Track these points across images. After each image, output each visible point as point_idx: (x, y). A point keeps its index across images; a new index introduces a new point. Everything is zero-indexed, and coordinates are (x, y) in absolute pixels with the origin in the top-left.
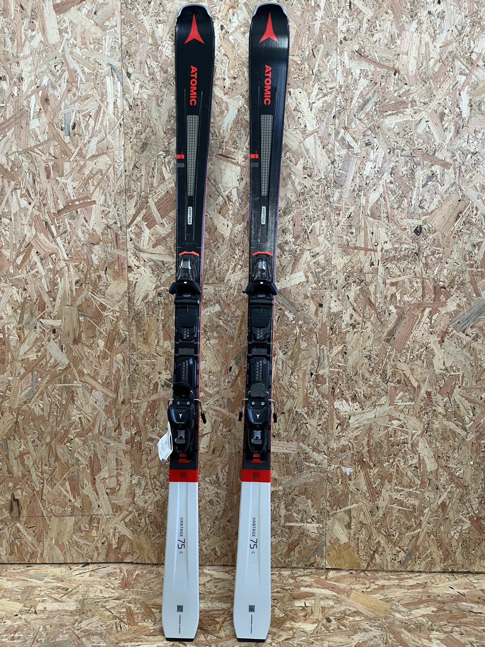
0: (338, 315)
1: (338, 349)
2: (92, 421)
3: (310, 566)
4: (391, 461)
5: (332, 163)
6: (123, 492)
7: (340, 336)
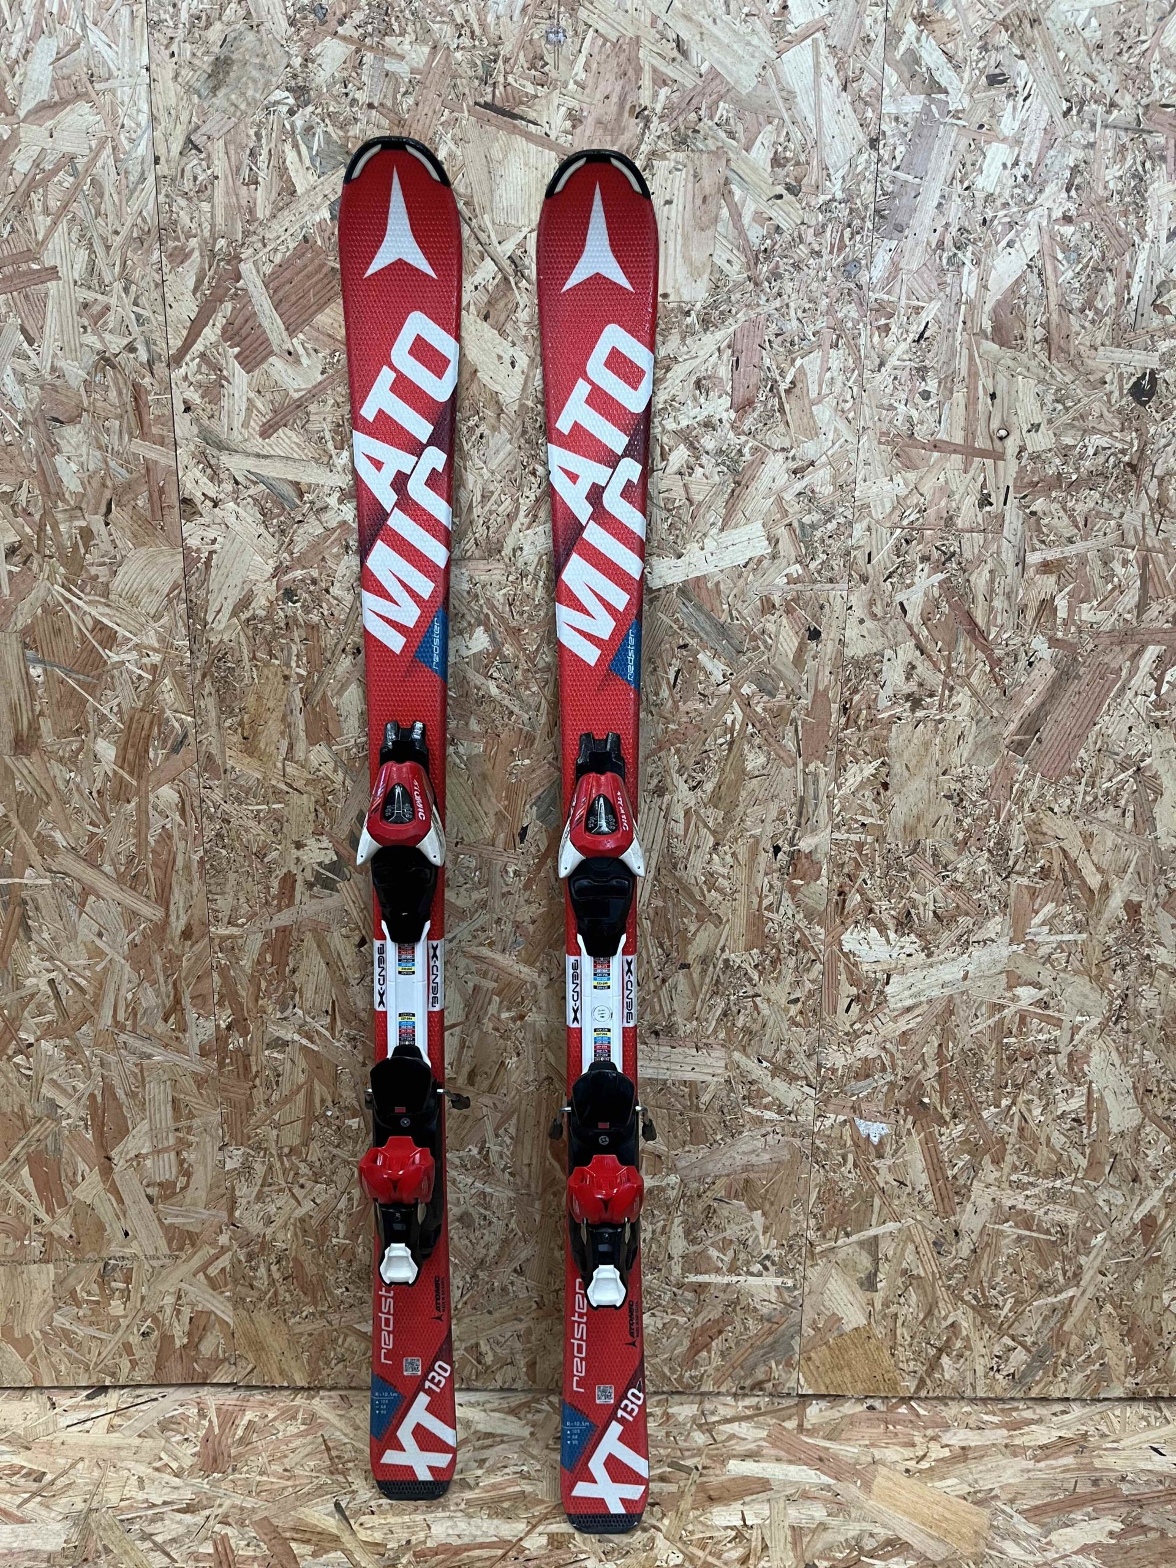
0: (868, 666)
1: (859, 773)
2: (90, 989)
3: (752, 1389)
4: (1005, 1103)
5: (873, 143)
6: (197, 1194)
7: (870, 733)
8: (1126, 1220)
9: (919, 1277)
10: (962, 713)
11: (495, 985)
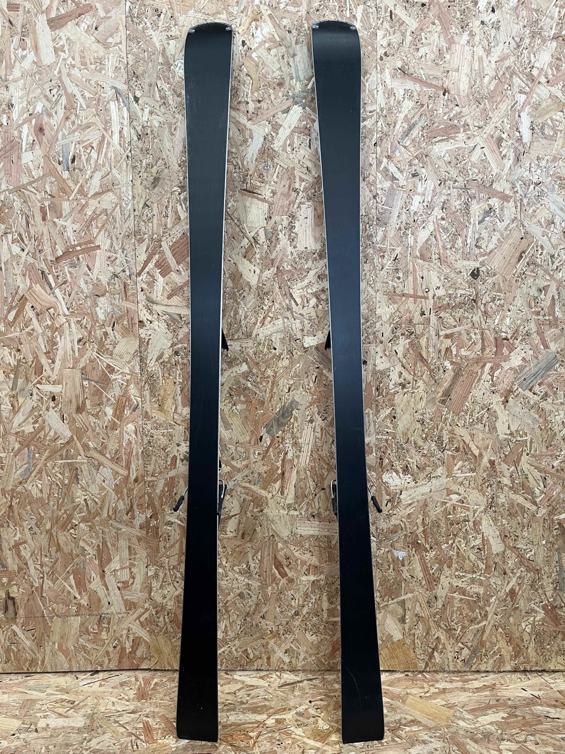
0: (385, 373)
1: (385, 412)
2: (99, 503)
4: (450, 542)
5: (374, 197)
6: (138, 585)
7: (387, 398)
8: (503, 591)
9: (422, 617)
10: (420, 390)
11: (251, 498)
